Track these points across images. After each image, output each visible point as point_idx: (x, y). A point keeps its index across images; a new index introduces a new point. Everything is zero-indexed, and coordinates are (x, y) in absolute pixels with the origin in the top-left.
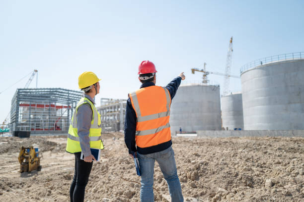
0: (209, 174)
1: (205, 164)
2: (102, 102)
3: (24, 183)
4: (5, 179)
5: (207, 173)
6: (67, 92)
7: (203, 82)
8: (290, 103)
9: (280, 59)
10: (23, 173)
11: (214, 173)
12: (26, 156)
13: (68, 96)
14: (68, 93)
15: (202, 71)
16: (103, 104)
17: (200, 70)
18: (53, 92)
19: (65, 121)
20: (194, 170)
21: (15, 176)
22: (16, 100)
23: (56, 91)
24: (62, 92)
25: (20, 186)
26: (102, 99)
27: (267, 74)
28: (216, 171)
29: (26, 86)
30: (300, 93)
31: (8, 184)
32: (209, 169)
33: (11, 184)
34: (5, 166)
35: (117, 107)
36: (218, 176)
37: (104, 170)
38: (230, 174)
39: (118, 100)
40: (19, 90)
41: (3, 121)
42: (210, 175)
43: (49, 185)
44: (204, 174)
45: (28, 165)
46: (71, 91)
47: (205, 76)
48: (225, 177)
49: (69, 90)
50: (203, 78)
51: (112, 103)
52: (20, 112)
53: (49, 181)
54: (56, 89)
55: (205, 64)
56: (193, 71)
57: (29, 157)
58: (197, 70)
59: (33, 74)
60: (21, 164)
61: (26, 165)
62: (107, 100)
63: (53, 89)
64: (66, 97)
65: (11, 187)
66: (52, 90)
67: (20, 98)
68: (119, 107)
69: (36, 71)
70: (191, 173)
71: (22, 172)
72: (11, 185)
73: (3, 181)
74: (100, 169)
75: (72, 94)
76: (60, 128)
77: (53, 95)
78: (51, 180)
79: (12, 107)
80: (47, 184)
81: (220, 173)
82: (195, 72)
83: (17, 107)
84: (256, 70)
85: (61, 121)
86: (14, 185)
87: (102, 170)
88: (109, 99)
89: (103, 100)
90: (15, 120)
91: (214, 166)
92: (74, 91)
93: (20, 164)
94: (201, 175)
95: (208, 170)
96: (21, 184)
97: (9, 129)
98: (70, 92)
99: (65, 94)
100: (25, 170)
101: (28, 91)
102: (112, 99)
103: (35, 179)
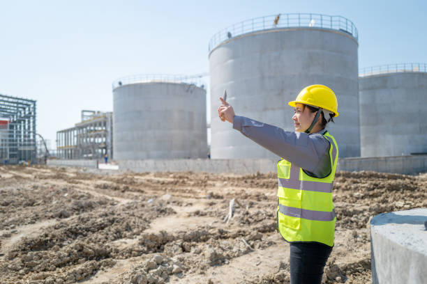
2: (83, 116)
8: (266, 109)
9: (266, 24)
16: (85, 119)
26: (83, 111)
27: (234, 56)
30: (282, 90)
51: (99, 117)
62: (91, 114)
84: (221, 49)
88: (94, 112)
89: (85, 114)
102: (98, 112)
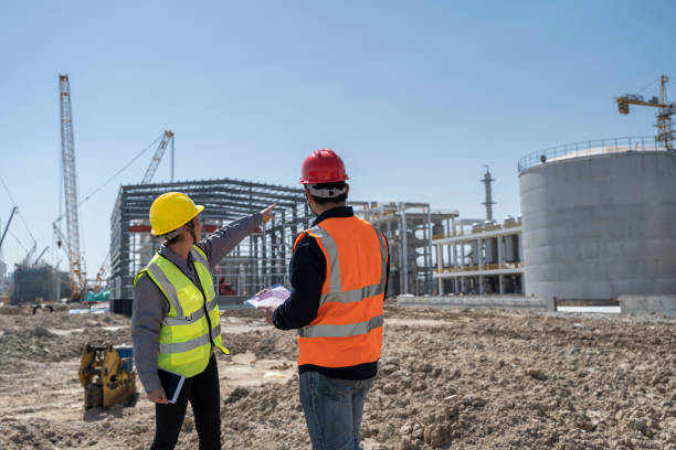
0: (478, 433)
1: (476, 406)
3: (82, 435)
4: (41, 424)
5: (474, 431)
6: (247, 189)
7: (659, 139)
10: (91, 410)
11: (490, 431)
12: (97, 368)
13: (251, 200)
14: (250, 192)
15: (654, 102)
17: (646, 100)
18: (210, 190)
19: (246, 270)
20: (441, 419)
21: (72, 416)
22: (120, 218)
23: (216, 189)
24: (234, 191)
25: (74, 442)
28: (498, 427)
29: (146, 176)
31: (49, 436)
32: (482, 418)
33: (54, 435)
34: (61, 392)
35: (389, 227)
36: (499, 440)
37: (267, 410)
38: (535, 436)
39: (393, 205)
40: (126, 188)
41: (98, 271)
42: (480, 436)
43: (138, 442)
44: (466, 433)
45: (102, 392)
46: (258, 185)
47: (664, 117)
48: (518, 444)
49: (251, 185)
50: (659, 126)
51: (377, 214)
52: (131, 248)
53: (139, 434)
54: (218, 182)
55: (664, 80)
56: (624, 105)
57: (103, 372)
58: (637, 101)
59: (163, 144)
60: (86, 388)
61: (97, 391)
63: (210, 182)
64: (247, 203)
65: (54, 442)
66: (207, 187)
67: (128, 211)
68: (394, 226)
69: (170, 134)
70: (433, 429)
71: (88, 407)
72: (54, 438)
73: (38, 427)
74: (259, 406)
75: (261, 194)
76: (234, 288)
77: (212, 200)
78: (144, 431)
79: (112, 235)
80: (134, 439)
81: (507, 432)
82: (631, 106)
83: (123, 235)
85: (238, 271)
86: (61, 438)
87: (263, 410)
88: (365, 204)
90: (119, 269)
91: (496, 411)
92: (265, 186)
93: (83, 389)
94: (458, 436)
95: (478, 422)
96: (76, 437)
97: (108, 292)
98: (253, 189)
99: (243, 196)
100: (95, 404)
101: (148, 190)
102: (374, 204)
103: (107, 426)
